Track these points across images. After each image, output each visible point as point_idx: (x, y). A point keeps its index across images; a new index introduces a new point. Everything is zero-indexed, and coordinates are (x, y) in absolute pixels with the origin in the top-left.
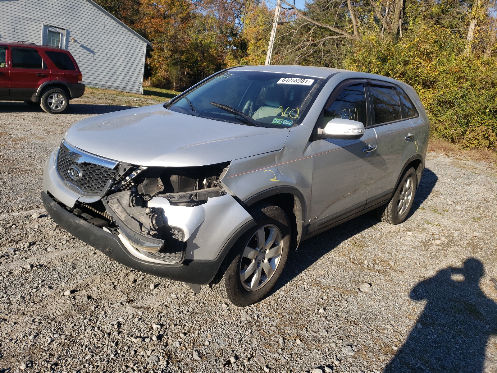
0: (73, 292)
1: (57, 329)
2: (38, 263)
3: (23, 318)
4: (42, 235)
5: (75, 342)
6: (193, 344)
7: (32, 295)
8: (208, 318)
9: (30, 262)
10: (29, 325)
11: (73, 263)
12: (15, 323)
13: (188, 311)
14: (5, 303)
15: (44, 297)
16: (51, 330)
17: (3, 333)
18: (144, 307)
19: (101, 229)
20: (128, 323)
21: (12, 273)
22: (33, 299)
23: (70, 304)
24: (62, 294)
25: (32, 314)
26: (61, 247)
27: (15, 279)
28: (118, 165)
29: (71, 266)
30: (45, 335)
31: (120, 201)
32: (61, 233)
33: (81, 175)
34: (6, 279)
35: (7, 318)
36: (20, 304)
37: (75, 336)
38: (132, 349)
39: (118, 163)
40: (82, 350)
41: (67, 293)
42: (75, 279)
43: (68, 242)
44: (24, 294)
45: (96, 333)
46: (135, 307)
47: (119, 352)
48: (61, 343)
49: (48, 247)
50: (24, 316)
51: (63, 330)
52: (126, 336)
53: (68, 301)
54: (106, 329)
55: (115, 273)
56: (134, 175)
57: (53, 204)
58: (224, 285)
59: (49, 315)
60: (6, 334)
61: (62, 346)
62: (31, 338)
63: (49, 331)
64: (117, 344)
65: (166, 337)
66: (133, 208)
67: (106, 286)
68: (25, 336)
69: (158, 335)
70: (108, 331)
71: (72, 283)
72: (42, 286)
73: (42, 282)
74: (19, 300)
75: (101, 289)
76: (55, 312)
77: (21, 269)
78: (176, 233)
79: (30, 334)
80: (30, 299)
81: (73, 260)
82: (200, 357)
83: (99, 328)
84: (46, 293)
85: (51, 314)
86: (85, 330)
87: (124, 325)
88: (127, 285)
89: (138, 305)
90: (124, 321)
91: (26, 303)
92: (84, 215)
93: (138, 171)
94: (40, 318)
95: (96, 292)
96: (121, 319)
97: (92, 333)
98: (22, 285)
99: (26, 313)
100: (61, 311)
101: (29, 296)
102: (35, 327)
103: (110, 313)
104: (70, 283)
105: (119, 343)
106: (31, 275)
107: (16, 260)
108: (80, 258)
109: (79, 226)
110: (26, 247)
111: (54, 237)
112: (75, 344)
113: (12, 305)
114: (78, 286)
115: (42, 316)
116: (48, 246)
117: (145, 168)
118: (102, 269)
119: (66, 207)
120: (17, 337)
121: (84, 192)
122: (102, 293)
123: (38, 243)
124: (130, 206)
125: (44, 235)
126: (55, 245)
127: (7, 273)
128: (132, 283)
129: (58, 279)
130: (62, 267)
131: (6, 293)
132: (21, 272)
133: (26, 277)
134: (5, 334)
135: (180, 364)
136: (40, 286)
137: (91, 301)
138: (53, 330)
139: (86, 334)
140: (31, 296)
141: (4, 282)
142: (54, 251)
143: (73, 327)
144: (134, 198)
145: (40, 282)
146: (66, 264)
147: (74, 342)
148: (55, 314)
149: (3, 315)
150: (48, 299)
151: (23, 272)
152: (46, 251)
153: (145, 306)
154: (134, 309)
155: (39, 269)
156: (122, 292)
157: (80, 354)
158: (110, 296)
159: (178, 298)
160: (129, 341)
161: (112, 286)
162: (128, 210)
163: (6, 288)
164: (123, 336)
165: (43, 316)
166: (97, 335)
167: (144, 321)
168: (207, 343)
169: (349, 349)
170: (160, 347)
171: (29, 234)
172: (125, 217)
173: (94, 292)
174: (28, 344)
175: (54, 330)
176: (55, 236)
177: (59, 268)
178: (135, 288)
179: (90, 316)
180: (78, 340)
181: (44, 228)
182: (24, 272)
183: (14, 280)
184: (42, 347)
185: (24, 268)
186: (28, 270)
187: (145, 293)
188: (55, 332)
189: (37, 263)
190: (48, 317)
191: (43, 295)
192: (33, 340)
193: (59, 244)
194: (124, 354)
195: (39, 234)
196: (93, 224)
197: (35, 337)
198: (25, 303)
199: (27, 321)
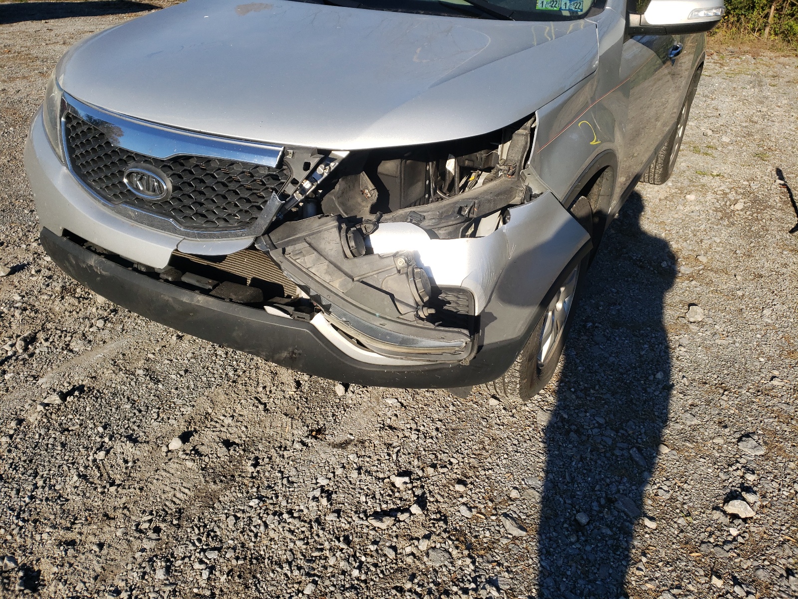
0: (185, 437)
1: (204, 539)
2: (69, 383)
3: (113, 529)
4: (40, 316)
5: (260, 559)
6: (492, 501)
7: (101, 465)
8: (482, 437)
9: (48, 385)
10: (136, 544)
11: (147, 370)
12: (101, 546)
13: (437, 429)
14: (47, 499)
15: (130, 464)
16: (194, 544)
17: (86, 580)
18: (352, 441)
19: (260, 312)
20: (341, 485)
21: (24, 420)
22: (108, 474)
23: (197, 470)
24: (164, 449)
25: (126, 511)
26: (99, 336)
27: (40, 435)
28: (284, 154)
29: (148, 378)
30: (187, 560)
31: (314, 245)
32: (79, 302)
33: (168, 185)
34: (18, 440)
35: (74, 537)
36: (85, 494)
37: (252, 544)
38: (384, 545)
39: (282, 149)
40: (286, 575)
41: (176, 444)
42: (173, 405)
43: (109, 322)
44: (82, 469)
45: (292, 528)
46: (335, 446)
47: (363, 559)
48: (231, 570)
49: (70, 341)
50: (113, 523)
51: (216, 536)
52: (355, 517)
53: (189, 464)
54: (306, 511)
55: (248, 374)
56: (322, 175)
57: (93, 261)
58: (518, 374)
59: (165, 505)
60: (96, 578)
61: (240, 577)
62: (160, 574)
63: (191, 547)
64: (347, 541)
65: (432, 499)
66: (356, 260)
67: (248, 411)
68: (145, 573)
69: (415, 498)
70: (313, 516)
71: (171, 417)
72: (110, 439)
73: (105, 428)
74: (77, 484)
75: (240, 419)
76: (174, 496)
77: (40, 408)
78: (450, 297)
79: (153, 566)
80: (101, 475)
81: (143, 361)
82: (522, 528)
83: (290, 512)
84: (129, 454)
85: (167, 503)
86: (266, 526)
87: (336, 492)
88: (287, 396)
89: (338, 440)
90: (332, 484)
91: (100, 490)
92: (187, 279)
93: (332, 164)
94: (150, 517)
95: (235, 429)
96: (323, 481)
97: (283, 527)
98: (63, 445)
99: (111, 514)
100: (186, 491)
101: (96, 470)
102: (153, 544)
103: (293, 472)
104: (169, 418)
105: (351, 538)
106: (70, 416)
107: (14, 387)
108: (154, 354)
109: (196, 310)
110: (21, 351)
111: (67, 314)
112: (262, 565)
113: (67, 500)
114: (190, 423)
115: (151, 513)
116: (68, 338)
117: (344, 155)
118: (215, 372)
119: (135, 266)
120: (126, 580)
121: (186, 227)
122: (246, 427)
123: (41, 336)
124: (346, 257)
125: (44, 314)
126: (84, 335)
127: (13, 424)
128: (295, 390)
129: (135, 414)
130: (130, 384)
131: (36, 474)
132: (46, 415)
133: (61, 424)
134: (92, 581)
135: (495, 554)
136: (106, 440)
137: (235, 450)
138: (197, 544)
139: (272, 534)
140: (98, 468)
141: (16, 447)
142: (89, 349)
143: (235, 523)
144: (350, 235)
145: (101, 429)
146: (133, 374)
147: (256, 559)
148: (174, 499)
149: (62, 532)
150: (139, 467)
151: (48, 415)
152: (71, 351)
153: (353, 438)
154: (335, 450)
155: (81, 400)
156: (286, 415)
157: (286, 585)
158: (268, 429)
159: (402, 405)
160: (368, 527)
161: (261, 407)
162: (347, 266)
163: (31, 461)
164: (350, 520)
165: (154, 513)
166: (296, 531)
167: (369, 473)
168: (514, 494)
169: (751, 444)
170: (436, 525)
171: (10, 317)
172: (342, 285)
173: (230, 429)
174: (161, 593)
175: (200, 540)
176: (70, 312)
177: (123, 387)
178: (307, 399)
179: (255, 490)
180: (262, 553)
181: (34, 298)
182: (51, 414)
183: (37, 436)
184: (196, 591)
185: (48, 405)
186: (59, 405)
187: (332, 407)
188: (205, 547)
189: (66, 384)
190: (164, 510)
191: (126, 462)
192: (167, 579)
193: (91, 330)
194: (376, 561)
195: (33, 314)
196: (231, 300)
197: (168, 570)
198: (95, 489)
199: (126, 534)
